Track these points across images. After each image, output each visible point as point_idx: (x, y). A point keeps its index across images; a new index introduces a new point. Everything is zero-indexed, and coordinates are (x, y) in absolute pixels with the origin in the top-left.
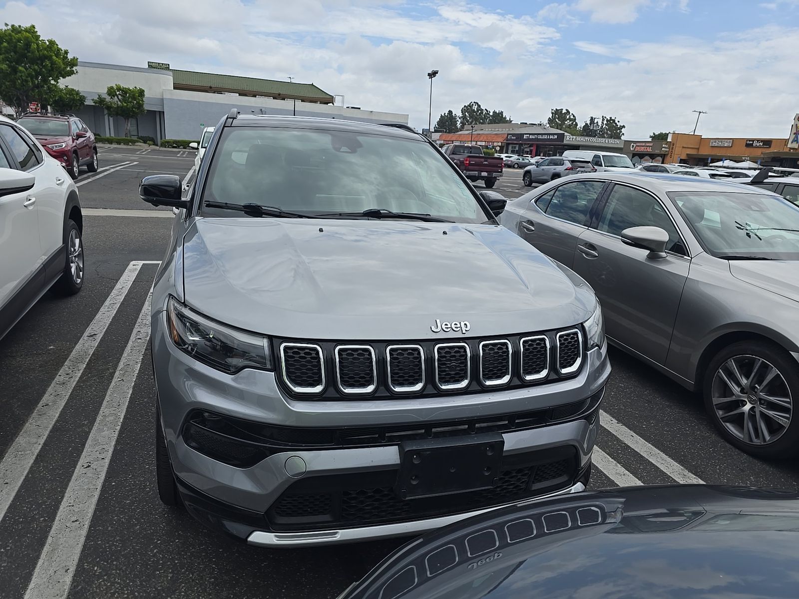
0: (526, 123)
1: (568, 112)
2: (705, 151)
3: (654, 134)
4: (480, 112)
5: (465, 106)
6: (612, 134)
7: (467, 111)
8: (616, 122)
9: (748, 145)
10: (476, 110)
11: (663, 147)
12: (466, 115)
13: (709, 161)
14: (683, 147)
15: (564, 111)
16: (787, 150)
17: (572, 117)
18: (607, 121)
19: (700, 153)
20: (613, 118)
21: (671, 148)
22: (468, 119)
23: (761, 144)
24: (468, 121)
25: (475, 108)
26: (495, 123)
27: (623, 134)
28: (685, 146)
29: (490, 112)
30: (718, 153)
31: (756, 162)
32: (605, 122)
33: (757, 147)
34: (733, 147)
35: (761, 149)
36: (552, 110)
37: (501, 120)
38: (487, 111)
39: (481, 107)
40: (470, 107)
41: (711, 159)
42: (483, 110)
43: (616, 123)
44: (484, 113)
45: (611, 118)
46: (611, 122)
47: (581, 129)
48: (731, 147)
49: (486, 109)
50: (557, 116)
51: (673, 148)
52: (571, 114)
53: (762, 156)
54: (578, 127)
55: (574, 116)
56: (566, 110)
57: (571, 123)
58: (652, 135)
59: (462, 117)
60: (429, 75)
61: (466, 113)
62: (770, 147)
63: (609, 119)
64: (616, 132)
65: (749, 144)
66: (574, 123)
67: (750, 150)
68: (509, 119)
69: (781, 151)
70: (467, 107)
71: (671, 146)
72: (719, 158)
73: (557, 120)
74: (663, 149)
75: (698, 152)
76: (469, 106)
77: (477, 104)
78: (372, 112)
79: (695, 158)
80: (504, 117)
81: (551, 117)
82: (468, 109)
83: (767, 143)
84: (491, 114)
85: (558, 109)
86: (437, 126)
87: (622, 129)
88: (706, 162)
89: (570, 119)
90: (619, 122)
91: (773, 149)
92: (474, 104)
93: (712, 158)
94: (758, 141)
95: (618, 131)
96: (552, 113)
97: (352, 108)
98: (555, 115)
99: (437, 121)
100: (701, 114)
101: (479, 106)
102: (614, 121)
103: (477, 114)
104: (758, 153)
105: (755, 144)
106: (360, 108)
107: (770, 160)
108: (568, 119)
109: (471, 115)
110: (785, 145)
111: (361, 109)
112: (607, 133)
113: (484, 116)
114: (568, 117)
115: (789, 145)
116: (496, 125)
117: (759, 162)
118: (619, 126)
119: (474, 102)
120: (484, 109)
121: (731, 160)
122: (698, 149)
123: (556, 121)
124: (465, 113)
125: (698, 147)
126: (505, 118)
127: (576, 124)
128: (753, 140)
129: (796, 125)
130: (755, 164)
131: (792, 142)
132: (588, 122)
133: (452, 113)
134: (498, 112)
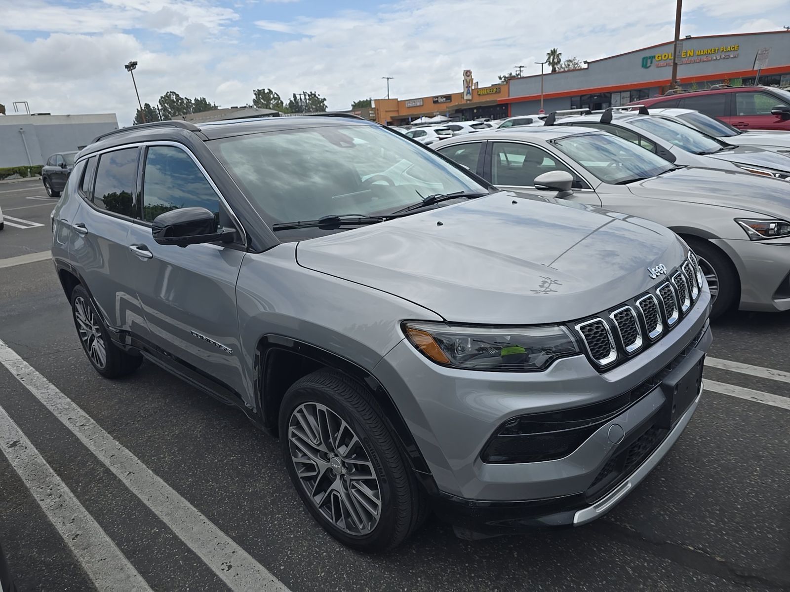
0: (237, 107)
1: (270, 91)
2: (404, 113)
3: (354, 103)
4: (180, 101)
5: (162, 97)
6: (316, 108)
7: (166, 103)
8: (317, 95)
9: (435, 102)
10: (175, 100)
11: (371, 114)
12: (165, 106)
13: (410, 120)
14: (386, 111)
15: (266, 91)
16: (465, 102)
17: (276, 96)
18: (309, 95)
19: (401, 114)
20: (313, 93)
21: (377, 113)
22: (170, 110)
23: (444, 99)
24: (170, 113)
25: (174, 98)
26: (200, 111)
27: (326, 107)
28: (387, 110)
29: (191, 100)
30: (415, 112)
31: (445, 116)
32: (307, 97)
33: (441, 103)
34: (424, 104)
35: (446, 104)
36: (254, 91)
37: (206, 107)
38: (188, 99)
39: (180, 96)
40: (168, 97)
41: (412, 119)
42: (182, 99)
43: (317, 97)
44: (185, 102)
45: (311, 92)
46: (313, 96)
47: (288, 107)
48: (423, 105)
49: (185, 98)
50: (261, 96)
51: (378, 113)
52: (274, 93)
53: (448, 110)
54: (284, 105)
55: (277, 95)
56: (268, 89)
57: (276, 101)
58: (353, 103)
59: (162, 109)
60: (126, 67)
61: (166, 105)
62: (451, 101)
63: (310, 94)
64: (320, 105)
65: (435, 100)
66: (280, 102)
67: (436, 105)
68: (213, 105)
69: (460, 103)
70: (164, 98)
71: (376, 112)
72: (416, 116)
73: (262, 100)
74: (371, 115)
75: (398, 114)
76: (166, 95)
77: (175, 93)
78: (69, 116)
79: (398, 120)
80: (208, 103)
81: (255, 98)
82: (166, 100)
83: (448, 97)
84: (193, 102)
85: (260, 89)
86: (136, 122)
87: (323, 102)
88: (407, 121)
89: (275, 99)
90: (319, 95)
91: (454, 103)
92: (171, 94)
93: (412, 117)
94: (442, 97)
95: (322, 104)
96: (255, 94)
97: (39, 114)
98: (259, 95)
99: (134, 117)
100: (389, 80)
101: (177, 95)
102: (315, 95)
103: (177, 104)
104: (444, 107)
105: (440, 100)
106: (49, 114)
107: (454, 112)
108: (272, 99)
109: (172, 106)
110: (461, 98)
111: (51, 114)
112: (312, 108)
113: (186, 105)
114: (272, 96)
115: (465, 98)
116: (201, 113)
117: (448, 116)
118: (320, 100)
119: (171, 92)
120: (184, 98)
121: (426, 117)
122: (398, 111)
123: (261, 102)
124: (164, 104)
125: (397, 109)
126: (210, 104)
127: (282, 103)
128: (437, 97)
129: (466, 80)
130: (445, 117)
131: (467, 95)
132: (292, 99)
133: (150, 106)
134: (199, 99)
